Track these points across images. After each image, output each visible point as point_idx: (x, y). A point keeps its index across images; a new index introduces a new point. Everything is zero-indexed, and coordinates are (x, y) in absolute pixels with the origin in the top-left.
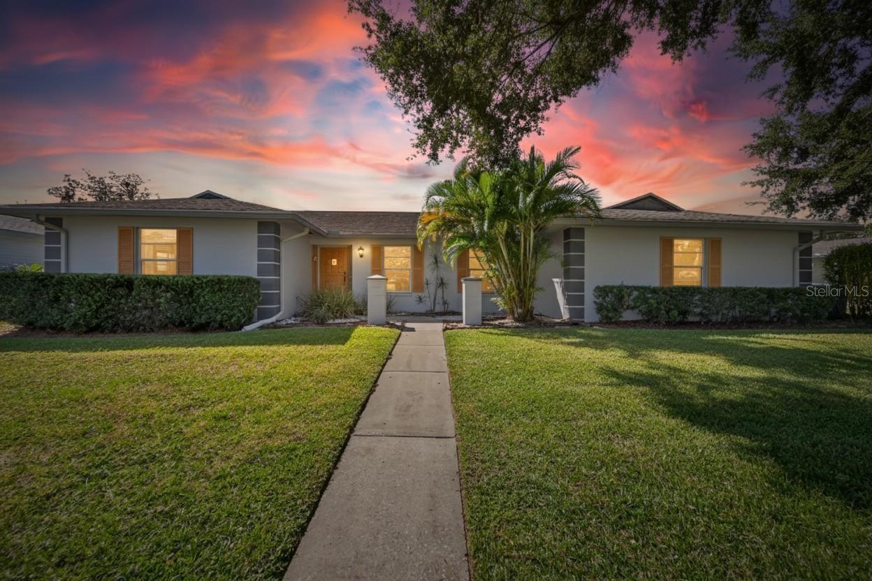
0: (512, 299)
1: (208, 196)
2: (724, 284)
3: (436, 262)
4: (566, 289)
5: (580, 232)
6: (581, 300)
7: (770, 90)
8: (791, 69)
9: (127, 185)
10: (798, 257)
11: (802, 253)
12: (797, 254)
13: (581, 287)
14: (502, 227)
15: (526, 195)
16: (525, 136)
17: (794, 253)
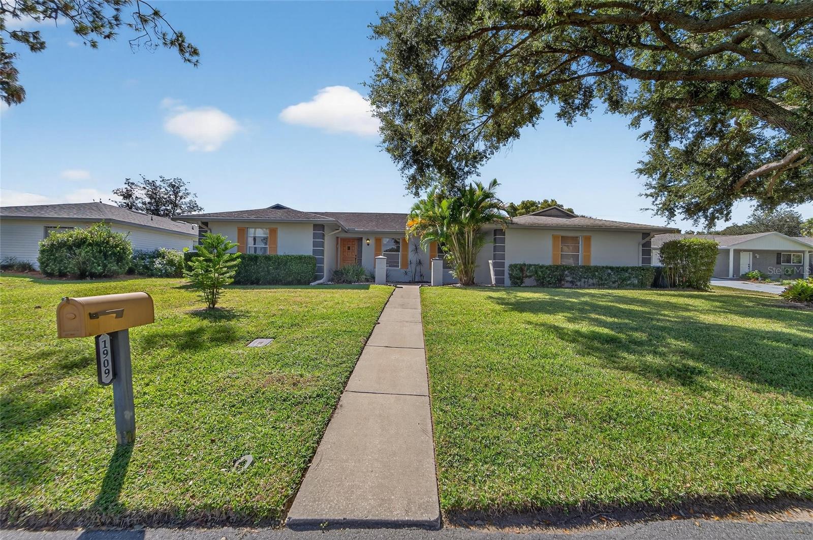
0: (461, 271)
1: (278, 207)
2: (593, 263)
3: (416, 249)
4: (495, 265)
5: (501, 232)
6: (503, 273)
7: (645, 134)
8: (654, 123)
9: (173, 186)
10: (641, 248)
11: (644, 245)
12: (641, 246)
13: (503, 265)
14: (455, 228)
15: (466, 213)
16: (469, 177)
17: (639, 245)
